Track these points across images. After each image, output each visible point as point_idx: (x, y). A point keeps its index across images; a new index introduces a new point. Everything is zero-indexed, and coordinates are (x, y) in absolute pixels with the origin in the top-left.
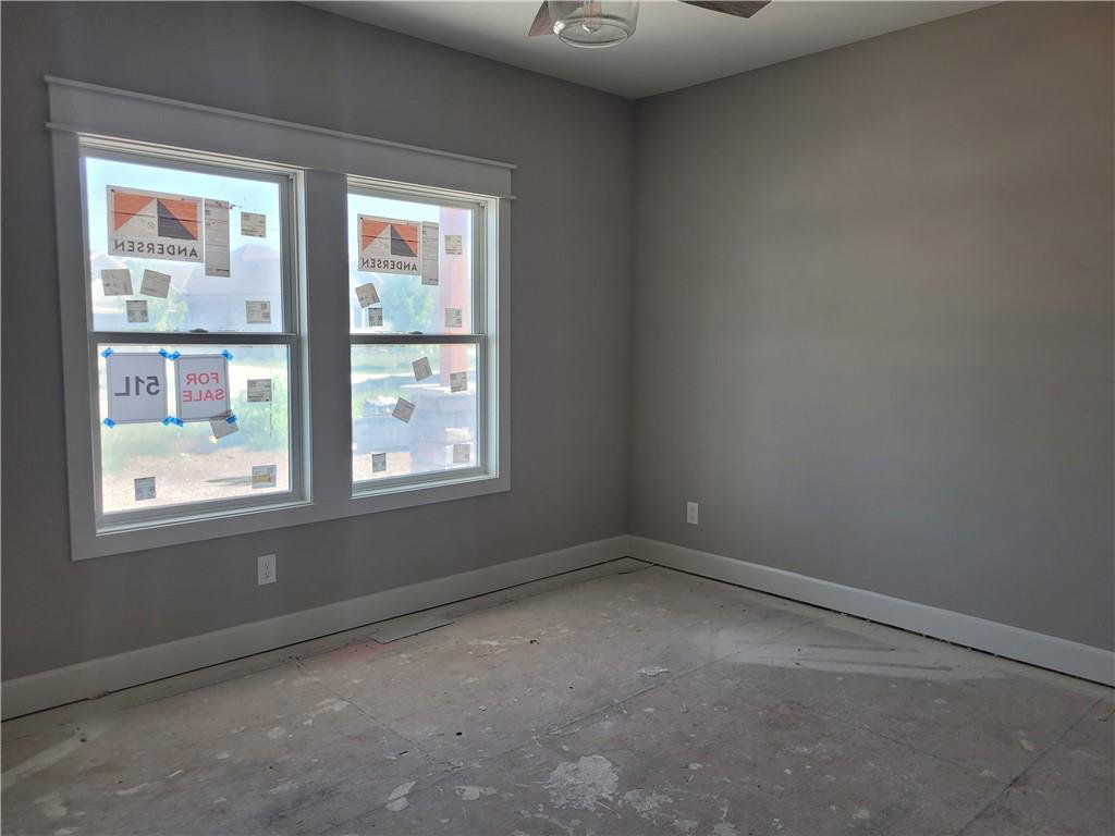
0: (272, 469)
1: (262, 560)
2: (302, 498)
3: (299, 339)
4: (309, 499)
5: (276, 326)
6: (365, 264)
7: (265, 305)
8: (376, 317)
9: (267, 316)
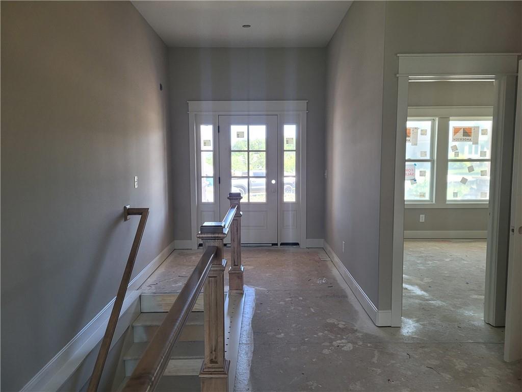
0: (425, 193)
1: (421, 216)
2: (432, 202)
3: (434, 160)
4: (434, 202)
5: (428, 157)
6: (454, 140)
7: (425, 152)
8: (457, 154)
9: (426, 155)
